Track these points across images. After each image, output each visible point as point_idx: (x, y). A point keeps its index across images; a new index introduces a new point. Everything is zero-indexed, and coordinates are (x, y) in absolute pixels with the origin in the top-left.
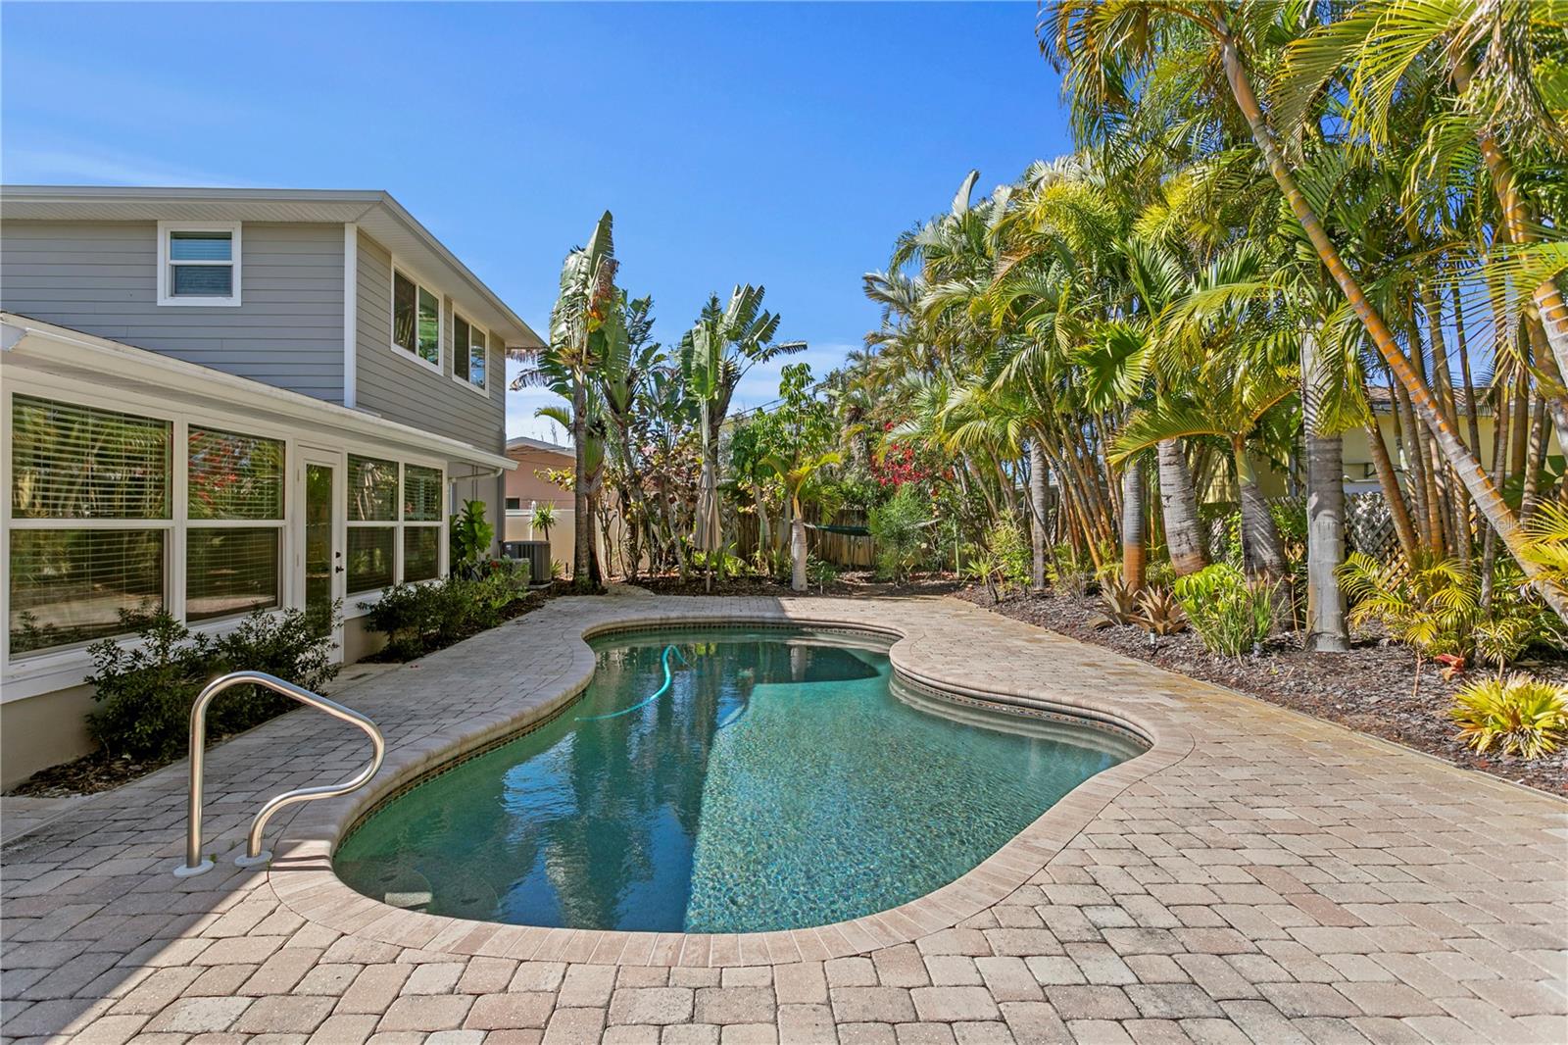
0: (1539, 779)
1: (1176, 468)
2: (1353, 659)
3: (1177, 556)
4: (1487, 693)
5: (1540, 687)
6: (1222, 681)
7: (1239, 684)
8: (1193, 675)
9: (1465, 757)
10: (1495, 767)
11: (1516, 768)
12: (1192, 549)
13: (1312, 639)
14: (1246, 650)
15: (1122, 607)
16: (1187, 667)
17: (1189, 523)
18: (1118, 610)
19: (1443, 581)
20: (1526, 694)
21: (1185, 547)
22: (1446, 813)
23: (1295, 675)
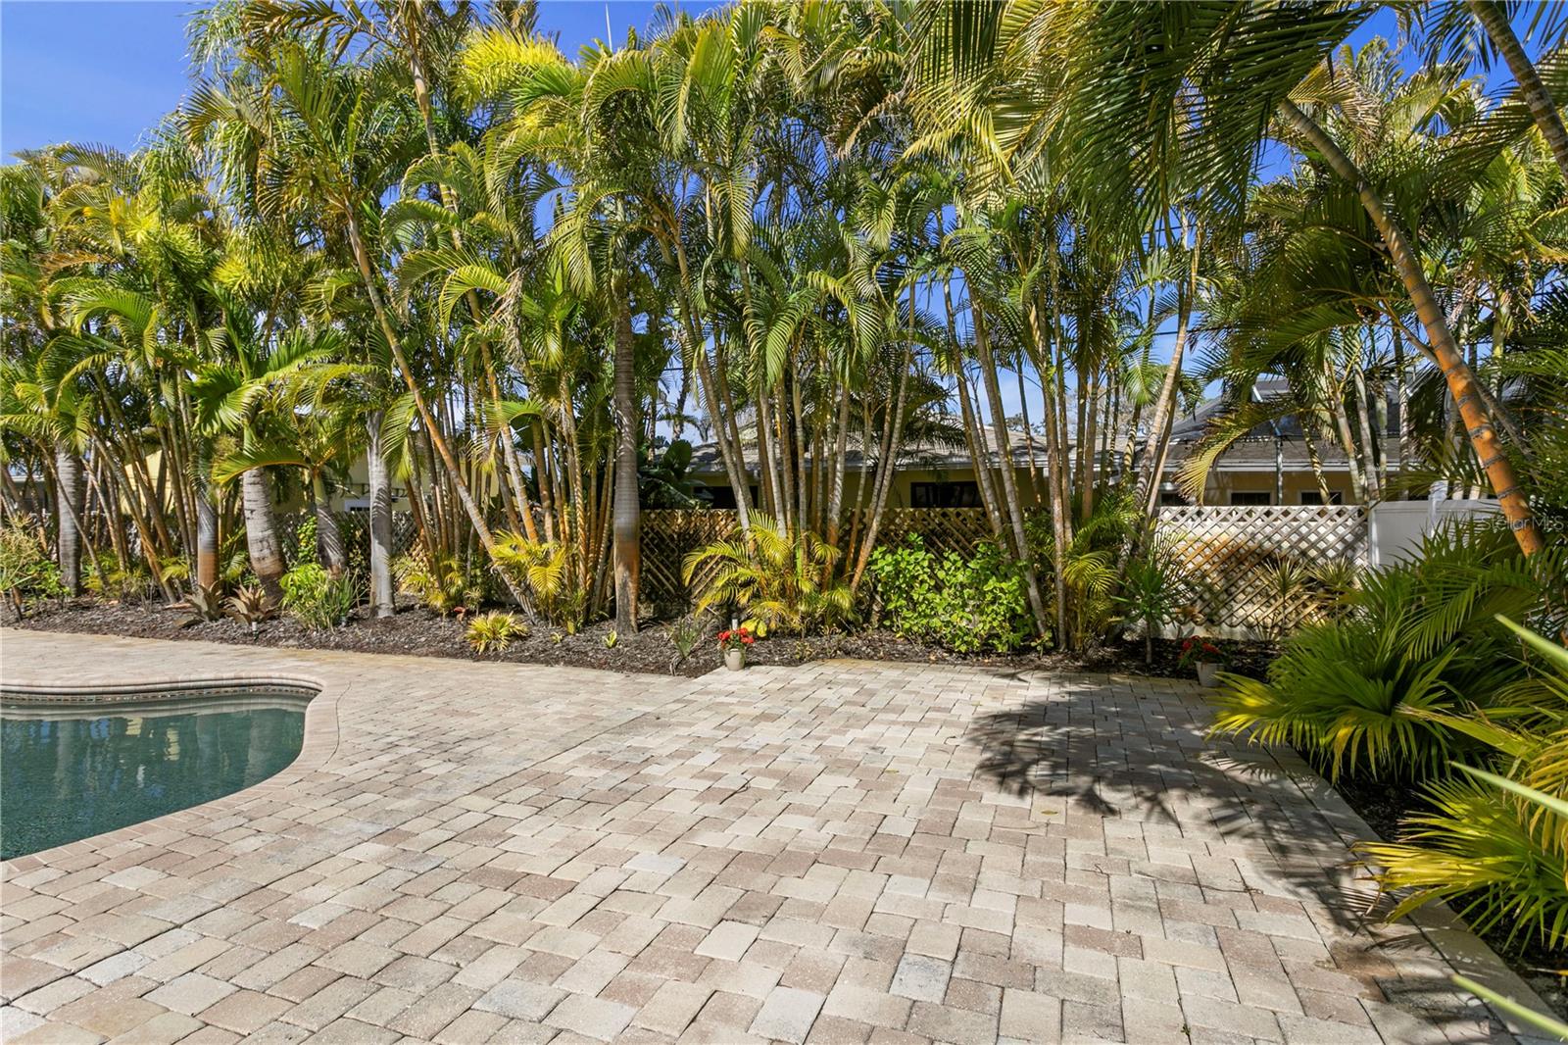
0: (506, 658)
1: (259, 487)
2: (400, 619)
3: (259, 559)
4: (480, 623)
5: (501, 617)
6: (324, 646)
7: (338, 646)
8: (300, 646)
9: (475, 656)
10: (488, 658)
11: (497, 657)
12: (272, 553)
13: (375, 610)
14: (336, 623)
15: (209, 605)
16: (291, 642)
17: (270, 532)
18: (205, 608)
19: (449, 569)
20: (496, 620)
21: (266, 552)
22: (481, 677)
23: (373, 634)
